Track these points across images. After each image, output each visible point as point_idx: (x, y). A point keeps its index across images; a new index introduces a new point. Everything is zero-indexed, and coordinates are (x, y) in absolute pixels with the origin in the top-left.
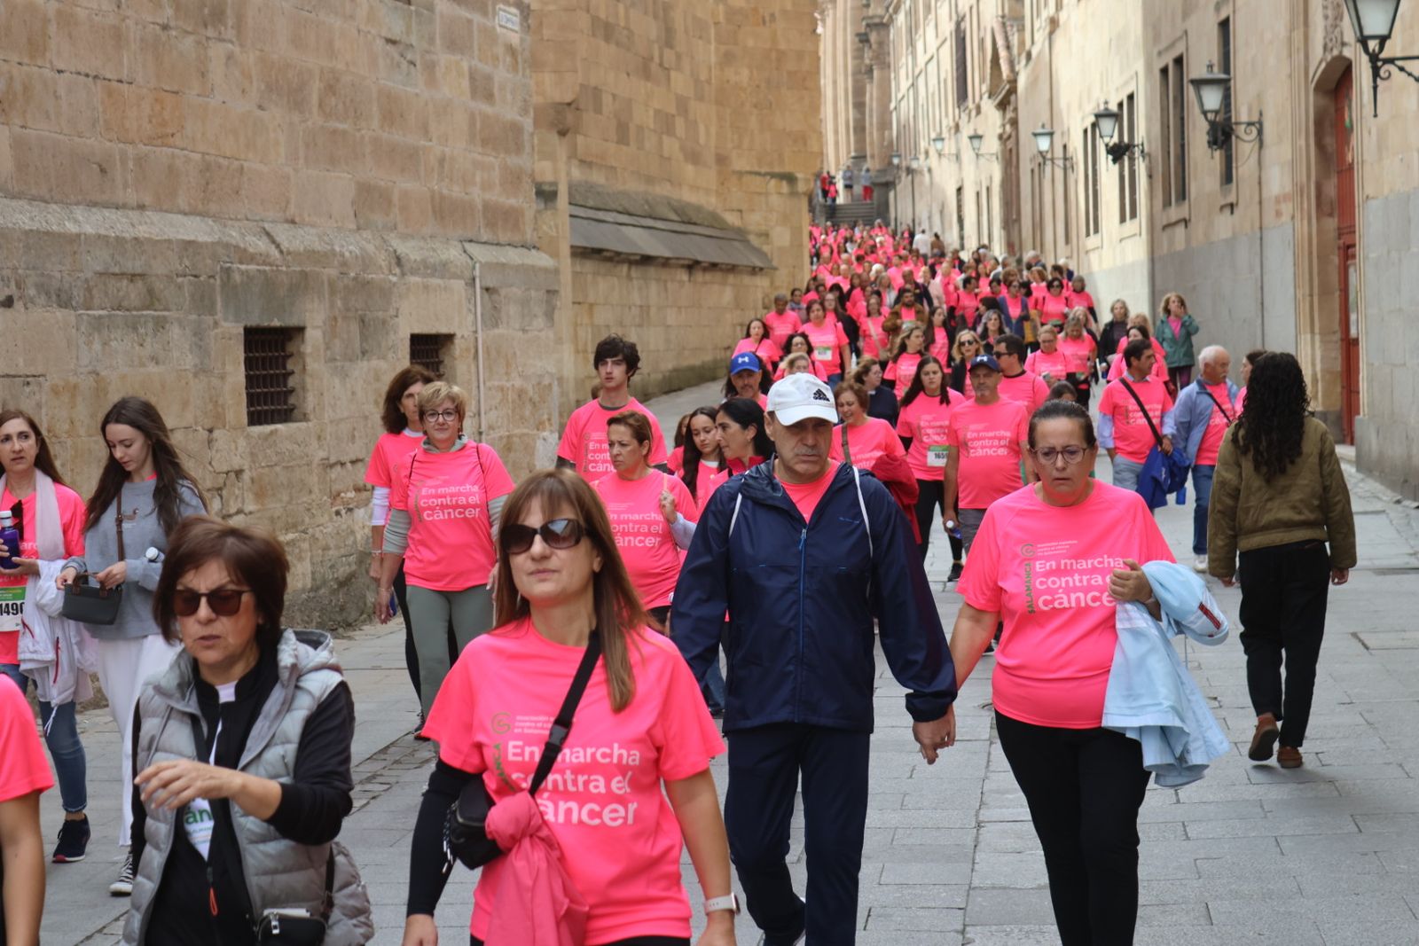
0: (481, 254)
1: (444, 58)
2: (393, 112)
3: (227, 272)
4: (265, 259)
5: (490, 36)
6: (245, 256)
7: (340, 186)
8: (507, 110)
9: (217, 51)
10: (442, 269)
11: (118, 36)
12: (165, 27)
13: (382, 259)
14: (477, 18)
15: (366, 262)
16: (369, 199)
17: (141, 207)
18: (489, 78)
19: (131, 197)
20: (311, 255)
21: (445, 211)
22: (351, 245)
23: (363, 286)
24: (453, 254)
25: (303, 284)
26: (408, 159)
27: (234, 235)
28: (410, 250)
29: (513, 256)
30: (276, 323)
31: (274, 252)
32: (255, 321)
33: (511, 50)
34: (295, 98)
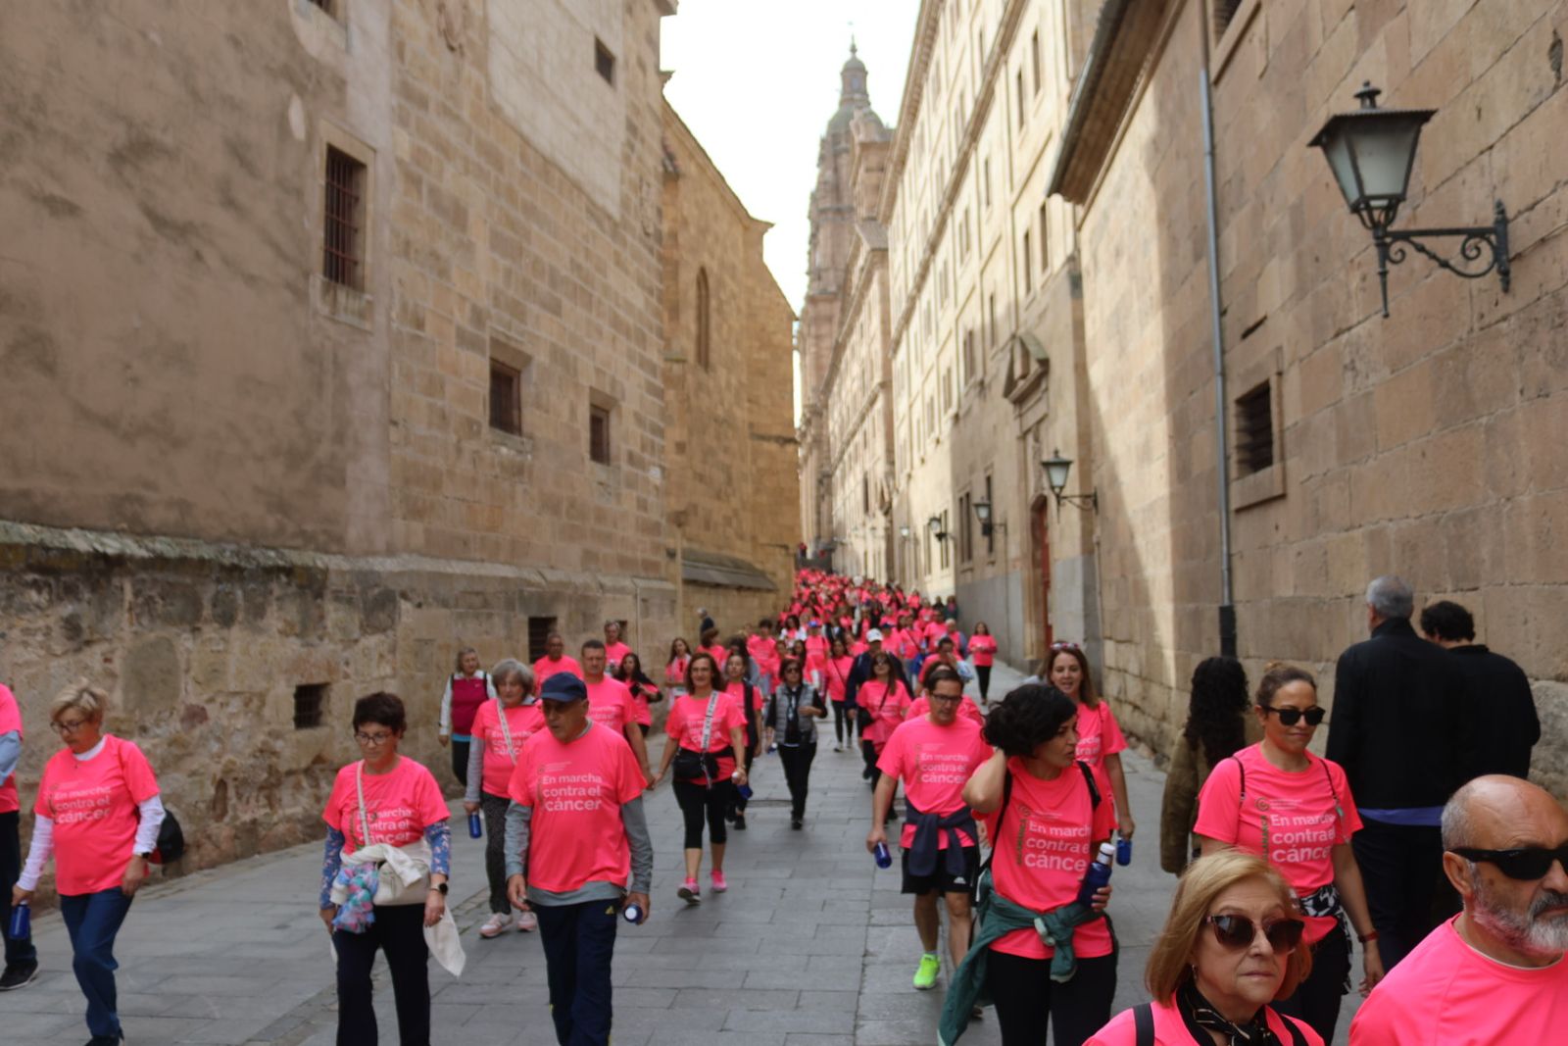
0: (641, 583)
1: (625, 491)
2: (601, 516)
3: (521, 592)
4: (538, 585)
5: (647, 481)
6: (530, 584)
7: (575, 551)
8: (654, 516)
9: (519, 488)
10: (622, 590)
11: (474, 481)
12: (496, 477)
13: (594, 585)
14: (640, 472)
15: (587, 587)
16: (589, 557)
17: (482, 561)
18: (645, 501)
19: (478, 555)
20: (561, 584)
21: (624, 563)
22: (579, 579)
23: (585, 598)
24: (627, 583)
25: (556, 597)
26: (607, 538)
27: (526, 574)
28: (608, 581)
29: (656, 584)
30: (544, 615)
31: (543, 582)
32: (535, 613)
33: (656, 488)
34: (555, 510)
